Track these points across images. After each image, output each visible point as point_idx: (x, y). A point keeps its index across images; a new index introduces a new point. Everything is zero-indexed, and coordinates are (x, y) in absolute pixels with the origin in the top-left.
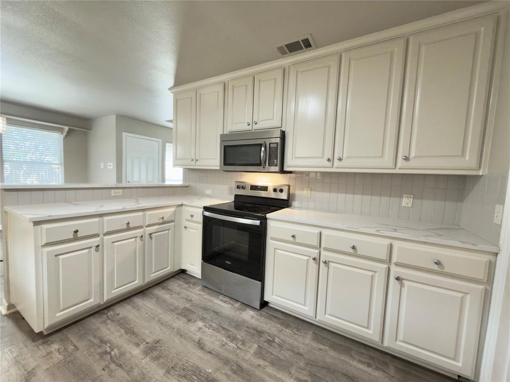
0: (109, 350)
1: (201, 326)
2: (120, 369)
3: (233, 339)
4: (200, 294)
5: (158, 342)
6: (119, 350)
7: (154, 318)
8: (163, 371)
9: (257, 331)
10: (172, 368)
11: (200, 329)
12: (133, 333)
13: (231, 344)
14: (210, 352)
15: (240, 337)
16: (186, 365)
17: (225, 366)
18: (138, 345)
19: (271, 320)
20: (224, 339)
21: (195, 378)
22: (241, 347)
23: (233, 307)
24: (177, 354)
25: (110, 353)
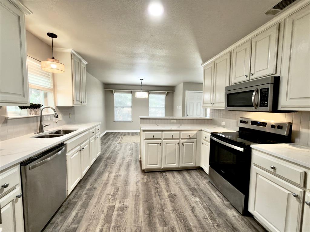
0: (158, 187)
1: (198, 201)
2: (158, 197)
3: (213, 219)
4: (205, 185)
5: (175, 195)
6: (161, 189)
7: (178, 185)
8: (172, 209)
9: (233, 226)
10: (176, 210)
11: (196, 202)
12: (168, 186)
13: (210, 221)
14: (196, 216)
15: (218, 221)
16: (182, 213)
17: (200, 229)
18: (168, 192)
19: (250, 227)
20: (207, 216)
21: (183, 222)
22: (215, 226)
23: (223, 202)
24: (180, 206)
25: (158, 189)
